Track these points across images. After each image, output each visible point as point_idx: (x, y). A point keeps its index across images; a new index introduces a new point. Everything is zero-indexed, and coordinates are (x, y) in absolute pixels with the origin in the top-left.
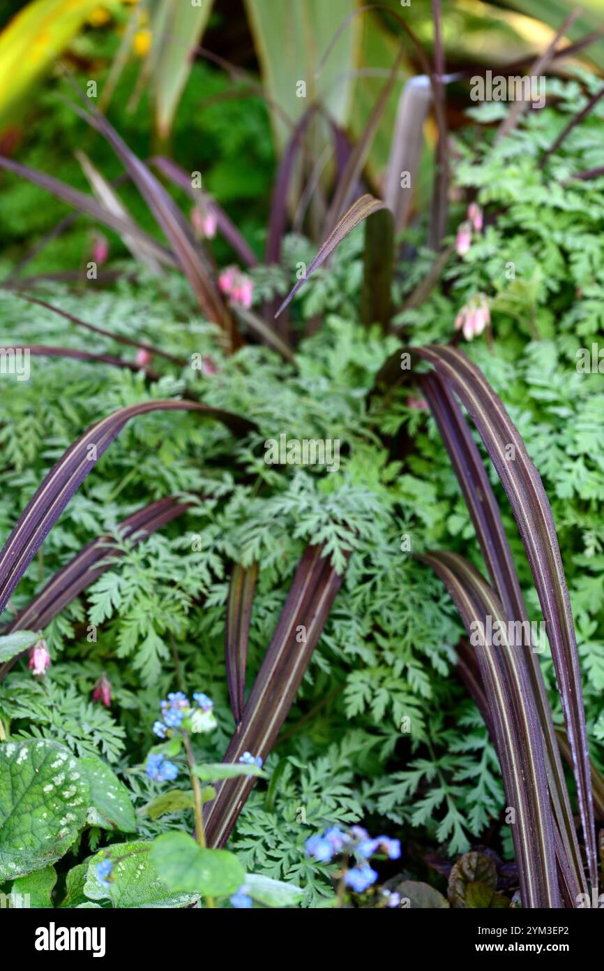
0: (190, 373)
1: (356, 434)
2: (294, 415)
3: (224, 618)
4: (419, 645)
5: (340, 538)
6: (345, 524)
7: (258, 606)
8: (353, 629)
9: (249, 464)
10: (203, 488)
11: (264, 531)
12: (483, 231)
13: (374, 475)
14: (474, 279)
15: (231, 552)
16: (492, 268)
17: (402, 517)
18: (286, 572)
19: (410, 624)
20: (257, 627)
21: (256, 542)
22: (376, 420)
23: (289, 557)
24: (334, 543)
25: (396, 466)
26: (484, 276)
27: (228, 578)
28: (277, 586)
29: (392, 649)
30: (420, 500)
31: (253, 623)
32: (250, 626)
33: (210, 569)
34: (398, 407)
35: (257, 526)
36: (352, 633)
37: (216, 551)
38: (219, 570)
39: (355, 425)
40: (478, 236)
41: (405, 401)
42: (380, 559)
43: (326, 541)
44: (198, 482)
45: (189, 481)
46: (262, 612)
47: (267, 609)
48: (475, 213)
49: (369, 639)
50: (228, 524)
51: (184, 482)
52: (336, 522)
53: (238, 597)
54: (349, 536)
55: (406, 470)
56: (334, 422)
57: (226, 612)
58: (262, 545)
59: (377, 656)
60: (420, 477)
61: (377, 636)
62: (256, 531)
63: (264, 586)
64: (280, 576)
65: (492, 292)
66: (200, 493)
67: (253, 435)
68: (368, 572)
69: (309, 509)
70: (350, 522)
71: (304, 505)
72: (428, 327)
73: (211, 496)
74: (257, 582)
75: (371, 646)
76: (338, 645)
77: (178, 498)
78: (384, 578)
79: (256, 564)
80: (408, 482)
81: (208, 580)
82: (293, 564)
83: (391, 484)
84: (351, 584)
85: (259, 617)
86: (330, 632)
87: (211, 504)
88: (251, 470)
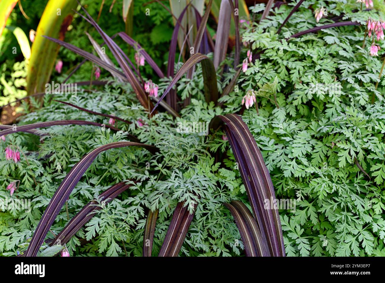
0: (132, 127)
1: (199, 152)
2: (173, 145)
3: (143, 234)
4: (227, 242)
5: (192, 199)
6: (194, 193)
7: (159, 228)
8: (199, 236)
9: (156, 166)
10: (136, 177)
11: (161, 196)
12: (253, 62)
13: (208, 169)
14: (250, 82)
15: (147, 205)
16: (257, 77)
17: (220, 187)
18: (170, 213)
19: (223, 233)
20: (158, 238)
21: (157, 200)
22: (209, 146)
23: (171, 207)
24: (189, 201)
25: (218, 164)
26: (254, 80)
27: (146, 216)
28: (166, 220)
29: (216, 244)
30: (228, 179)
31: (156, 236)
32: (154, 237)
33: (138, 212)
34: (217, 140)
35: (157, 194)
36: (199, 238)
37: (141, 205)
38: (142, 214)
39: (199, 148)
40: (252, 64)
41: (221, 137)
42: (211, 206)
43: (186, 200)
44: (134, 175)
45: (131, 174)
46: (160, 231)
47: (162, 229)
48: (249, 54)
49: (206, 240)
50: (146, 193)
51: (128, 175)
52: (190, 192)
53: (149, 225)
54: (195, 198)
55: (223, 166)
56: (192, 146)
57: (144, 232)
58: (160, 202)
59: (210, 247)
60: (229, 169)
61: (209, 238)
62: (158, 196)
63: (161, 220)
64: (168, 215)
65: (256, 88)
66: (135, 180)
67: (157, 154)
68: (205, 212)
69: (178, 187)
70: (196, 191)
71: (177, 184)
72: (233, 102)
73: (139, 181)
74: (158, 218)
75: (207, 243)
76: (193, 244)
77: (126, 182)
78: (212, 214)
79: (157, 210)
80: (223, 171)
81: (137, 218)
82: (173, 210)
83: (216, 172)
84: (198, 217)
85: (159, 233)
86: (189, 239)
87: (139, 184)
88: (156, 169)
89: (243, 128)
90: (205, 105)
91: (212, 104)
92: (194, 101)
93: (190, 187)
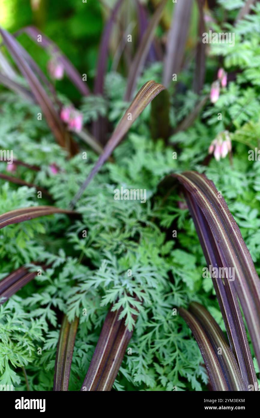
0: (41, 176)
1: (143, 225)
2: (104, 212)
3: (55, 358)
4: (183, 372)
5: (131, 306)
6: (134, 296)
7: (78, 347)
8: (140, 363)
9: (76, 243)
10: (46, 260)
11: (83, 296)
12: (227, 86)
13: (156, 251)
14: (220, 117)
15: (61, 307)
16: (233, 111)
17: (173, 282)
18: (98, 324)
19: (177, 359)
20: (77, 363)
21: (77, 304)
22: (158, 215)
23: (99, 313)
24: (127, 309)
25: (170, 244)
26: (227, 115)
27: (60, 326)
28: (89, 333)
29: (165, 374)
30: (185, 268)
31: (74, 361)
32: (72, 363)
33: (48, 320)
34: (172, 209)
35: (78, 292)
36: (139, 366)
37: (53, 307)
38: (54, 321)
39: (143, 219)
40: (224, 90)
41: (177, 205)
42: (159, 315)
43: (122, 309)
44: (44, 255)
45: (38, 255)
46: (80, 352)
47: (84, 350)
48: (222, 75)
49: (151, 366)
50: (61, 286)
51: (34, 256)
52: (129, 295)
53: (64, 344)
54: (137, 304)
55: (178, 246)
56: (131, 216)
57: (56, 353)
58: (81, 306)
59: (156, 379)
60: (187, 250)
61: (156, 365)
62: (78, 296)
63: (83, 332)
64: (93, 326)
65: (231, 128)
66: (44, 264)
67: (79, 223)
68: (150, 325)
69: (111, 285)
70: (139, 294)
71: (109, 280)
72: (193, 145)
73: (50, 266)
74: (78, 330)
75: (151, 371)
76: (130, 374)
77: (29, 268)
78: (161, 327)
79: (77, 319)
80: (179, 255)
81: (46, 329)
82: (101, 318)
83: (167, 256)
84: (139, 332)
85: (78, 356)
86: (125, 366)
87: (50, 272)
88: (77, 248)
89: (219, 205)
90: (151, 144)
91: (160, 143)
92: (134, 138)
93: (130, 286)
